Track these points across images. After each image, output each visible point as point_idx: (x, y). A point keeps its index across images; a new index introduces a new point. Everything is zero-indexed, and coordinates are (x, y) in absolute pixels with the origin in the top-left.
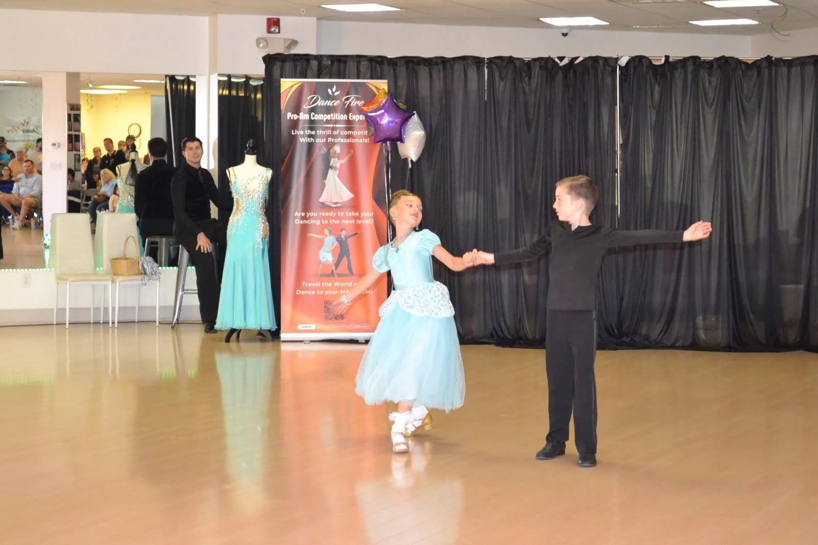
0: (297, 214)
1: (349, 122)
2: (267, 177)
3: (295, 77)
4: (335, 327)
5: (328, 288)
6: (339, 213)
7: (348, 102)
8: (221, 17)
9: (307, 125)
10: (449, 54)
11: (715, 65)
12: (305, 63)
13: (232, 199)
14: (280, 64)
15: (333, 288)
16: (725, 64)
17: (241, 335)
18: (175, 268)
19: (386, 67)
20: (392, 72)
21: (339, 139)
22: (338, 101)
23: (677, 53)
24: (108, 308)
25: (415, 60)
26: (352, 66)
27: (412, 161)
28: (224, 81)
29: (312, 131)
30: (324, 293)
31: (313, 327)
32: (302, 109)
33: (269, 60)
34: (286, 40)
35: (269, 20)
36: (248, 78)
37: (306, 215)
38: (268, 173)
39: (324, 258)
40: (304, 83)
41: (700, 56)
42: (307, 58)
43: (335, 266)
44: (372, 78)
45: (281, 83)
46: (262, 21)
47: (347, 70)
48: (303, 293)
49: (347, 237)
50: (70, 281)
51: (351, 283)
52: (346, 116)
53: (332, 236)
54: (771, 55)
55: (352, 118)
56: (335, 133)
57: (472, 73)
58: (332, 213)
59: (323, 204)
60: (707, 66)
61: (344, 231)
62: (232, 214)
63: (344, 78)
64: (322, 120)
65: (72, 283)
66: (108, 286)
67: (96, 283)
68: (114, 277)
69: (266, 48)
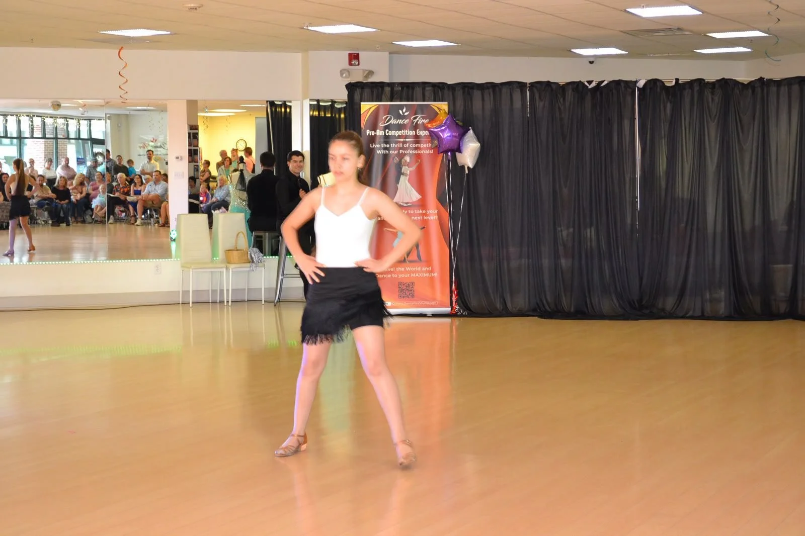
1: (417, 137)
3: (372, 101)
4: (408, 304)
5: (401, 272)
6: (409, 211)
7: (416, 120)
8: (311, 53)
9: (382, 140)
10: (498, 80)
11: (717, 86)
12: (380, 89)
14: (360, 90)
15: (406, 272)
16: (725, 83)
18: (277, 257)
19: (446, 91)
20: (451, 93)
21: (409, 151)
22: (408, 120)
23: (686, 76)
24: (223, 290)
25: (469, 85)
26: (418, 90)
27: (468, 167)
28: (314, 105)
29: (386, 144)
30: (398, 276)
32: (379, 128)
33: (351, 87)
34: (364, 71)
35: (350, 55)
36: (333, 102)
40: (379, 105)
41: (704, 78)
42: (382, 85)
43: (407, 255)
44: (435, 101)
45: (362, 106)
46: (345, 56)
47: (415, 92)
50: (192, 269)
51: (420, 268)
52: (414, 131)
54: (763, 77)
55: (419, 133)
56: (405, 146)
57: (517, 96)
60: (711, 87)
63: (412, 101)
64: (395, 136)
65: (194, 270)
66: (223, 272)
67: (213, 270)
68: (228, 264)
69: (348, 78)
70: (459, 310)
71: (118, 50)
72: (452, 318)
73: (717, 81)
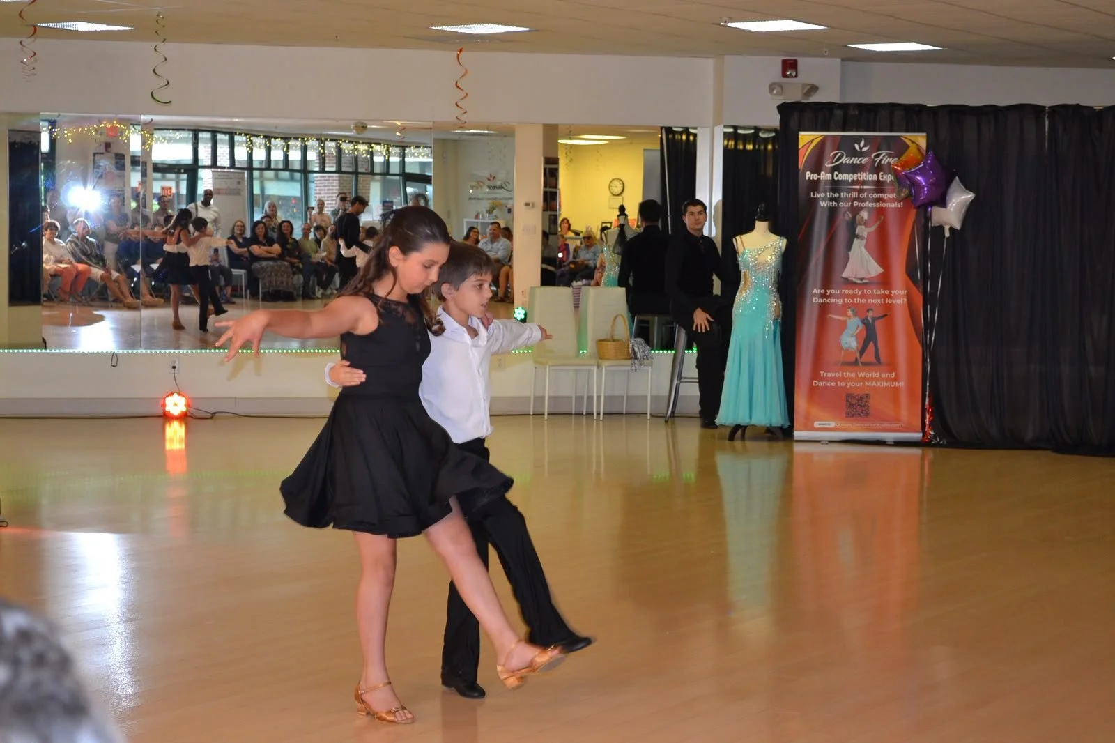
0: (815, 291)
1: (879, 183)
2: (780, 247)
3: (815, 130)
4: (859, 425)
5: (851, 380)
6: (865, 291)
7: (879, 159)
8: (729, 59)
9: (829, 187)
10: (1003, 99)
12: (827, 112)
13: (740, 272)
14: (798, 114)
15: (858, 379)
17: (747, 432)
18: (670, 352)
19: (925, 117)
20: (931, 121)
21: (867, 203)
22: (867, 158)
24: (592, 397)
25: (960, 109)
26: (883, 116)
27: (952, 229)
28: (730, 133)
29: (835, 193)
30: (846, 385)
31: (832, 425)
32: (824, 168)
33: (784, 109)
34: (804, 85)
35: (784, 62)
36: (757, 129)
37: (826, 292)
38: (781, 243)
39: (847, 343)
40: (826, 136)
42: (830, 106)
43: (860, 352)
44: (907, 131)
45: (800, 136)
46: (776, 63)
47: (878, 118)
48: (821, 384)
49: (874, 319)
50: (550, 366)
51: (878, 374)
52: (876, 175)
53: (857, 318)
55: (882, 178)
56: (862, 196)
57: (1030, 125)
58: (857, 290)
59: (846, 279)
61: (870, 312)
62: (739, 290)
63: (874, 130)
64: (848, 181)
65: (552, 368)
66: (593, 370)
67: (578, 368)
68: (600, 361)
69: (781, 95)
70: (935, 437)
71: (455, 53)
72: (924, 449)
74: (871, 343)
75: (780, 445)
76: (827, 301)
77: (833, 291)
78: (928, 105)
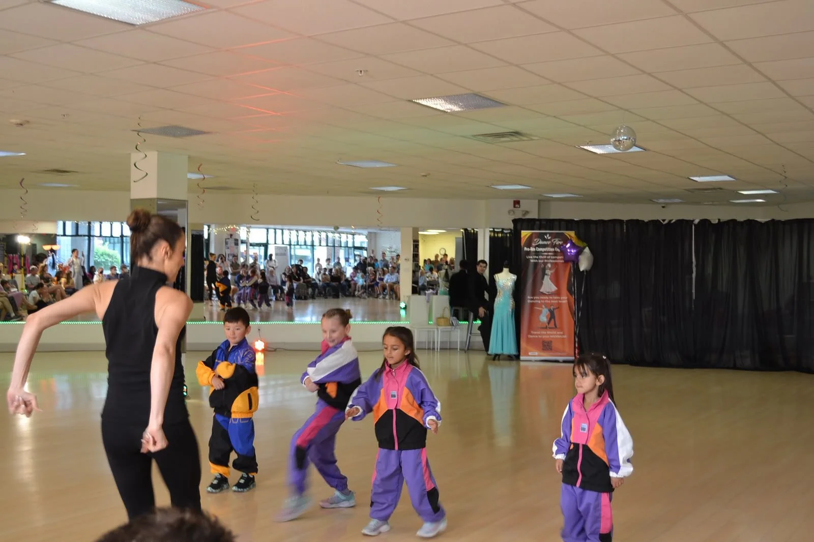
0: (529, 297)
1: (555, 252)
2: (514, 279)
3: (528, 230)
4: (547, 354)
5: (544, 335)
8: (491, 200)
9: (534, 254)
10: (605, 218)
11: (744, 224)
12: (533, 223)
13: (497, 290)
14: (521, 223)
15: (547, 334)
16: (750, 223)
17: (501, 357)
18: (467, 323)
19: (574, 224)
20: (577, 226)
22: (550, 242)
23: (725, 218)
24: (435, 342)
25: (588, 221)
26: (557, 223)
28: (492, 230)
29: (537, 256)
30: (542, 337)
31: (537, 354)
33: (515, 221)
34: (523, 211)
35: (514, 201)
36: (503, 229)
37: (533, 298)
38: (514, 277)
39: (542, 319)
40: (533, 232)
41: (736, 219)
42: (534, 220)
43: (548, 324)
44: (567, 230)
45: (522, 232)
46: (511, 202)
47: (554, 226)
48: (531, 336)
49: (553, 309)
50: (417, 329)
52: (553, 249)
53: (547, 309)
54: (775, 218)
55: (556, 250)
56: (549, 257)
57: (618, 227)
59: (542, 292)
61: (552, 306)
62: (497, 297)
63: (553, 230)
64: (542, 251)
66: (435, 331)
67: (429, 330)
68: (438, 326)
69: (513, 215)
71: (377, 198)
73: (745, 221)
74: (553, 320)
75: (514, 363)
76: (533, 301)
77: (537, 298)
78: (576, 220)
